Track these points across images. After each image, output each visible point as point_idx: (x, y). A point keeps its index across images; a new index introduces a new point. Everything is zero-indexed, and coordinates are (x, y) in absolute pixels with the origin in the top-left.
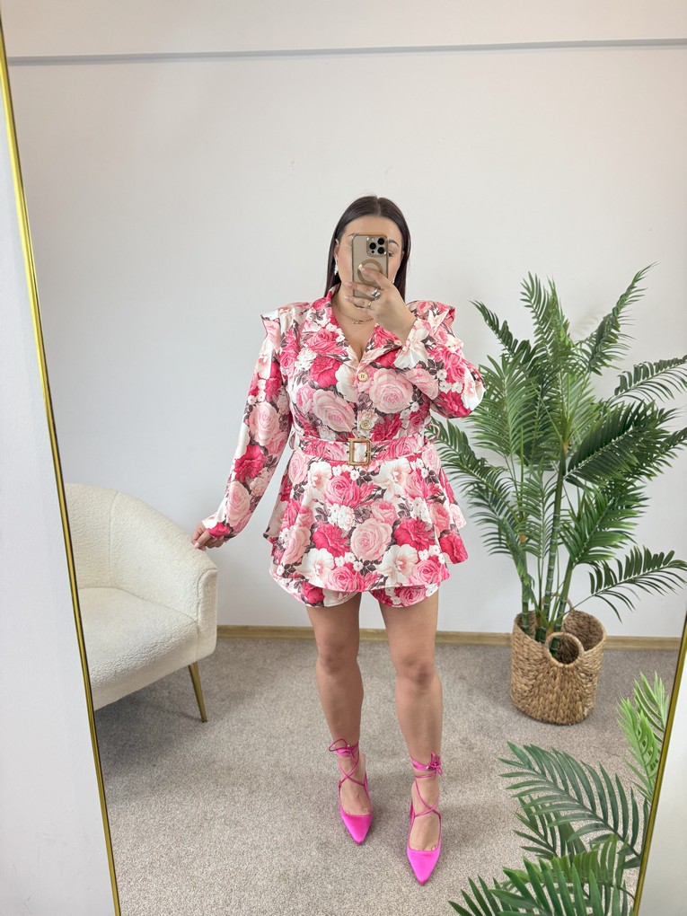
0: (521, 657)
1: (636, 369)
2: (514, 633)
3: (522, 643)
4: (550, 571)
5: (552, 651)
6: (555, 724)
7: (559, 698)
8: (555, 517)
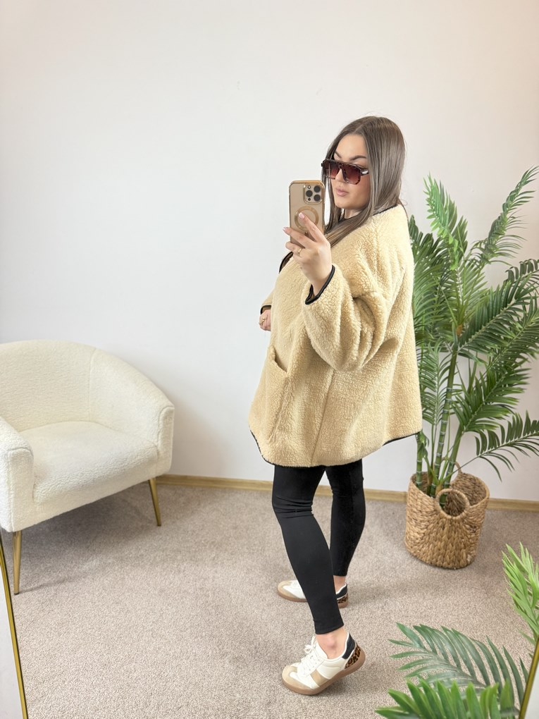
0: (415, 510)
1: (523, 266)
2: (410, 489)
3: (416, 498)
4: (442, 436)
5: (441, 505)
6: (442, 567)
7: (446, 546)
8: (448, 390)
